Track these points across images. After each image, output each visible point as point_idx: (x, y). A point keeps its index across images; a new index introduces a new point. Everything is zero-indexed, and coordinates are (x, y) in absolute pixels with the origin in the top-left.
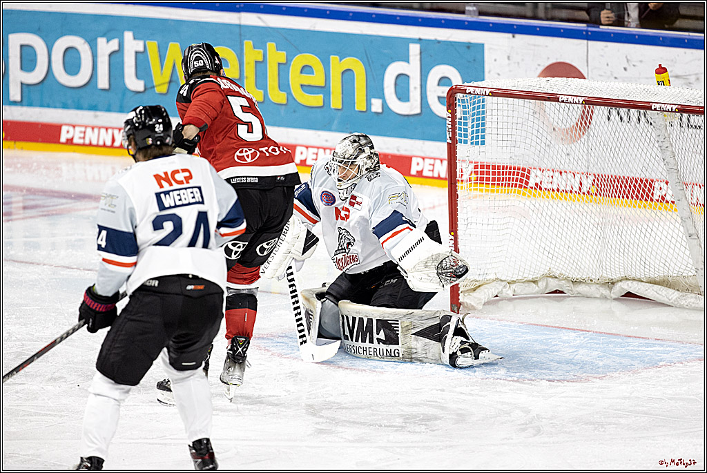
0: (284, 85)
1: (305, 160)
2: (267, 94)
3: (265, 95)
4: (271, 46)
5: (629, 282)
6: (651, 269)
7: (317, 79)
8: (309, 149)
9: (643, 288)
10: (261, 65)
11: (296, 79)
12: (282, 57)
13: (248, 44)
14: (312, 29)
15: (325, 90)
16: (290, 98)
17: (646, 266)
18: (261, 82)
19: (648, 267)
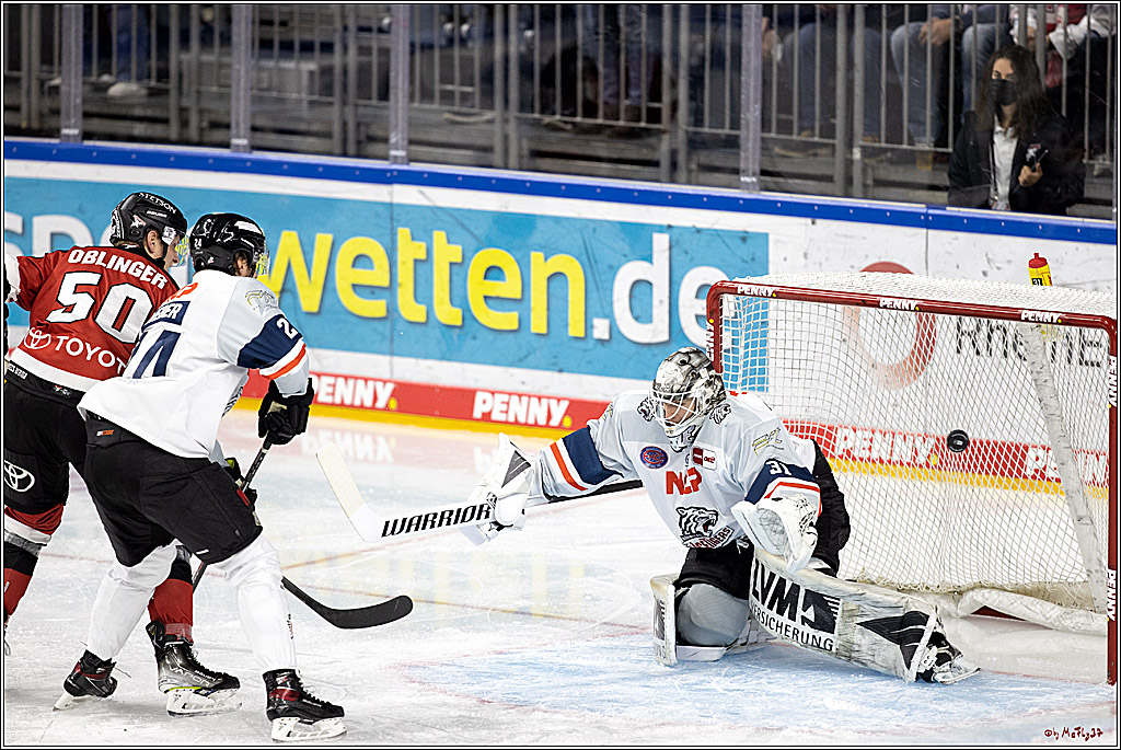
0: (458, 297)
1: (490, 413)
2: (433, 309)
3: (429, 313)
4: (439, 237)
5: (986, 591)
6: (1019, 571)
7: (510, 287)
8: (497, 395)
9: (1006, 600)
10: (423, 265)
11: (477, 287)
12: (455, 252)
13: (403, 233)
14: (503, 210)
15: (521, 303)
16: (467, 316)
17: (1012, 566)
18: (422, 293)
19: (1014, 568)
